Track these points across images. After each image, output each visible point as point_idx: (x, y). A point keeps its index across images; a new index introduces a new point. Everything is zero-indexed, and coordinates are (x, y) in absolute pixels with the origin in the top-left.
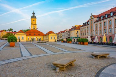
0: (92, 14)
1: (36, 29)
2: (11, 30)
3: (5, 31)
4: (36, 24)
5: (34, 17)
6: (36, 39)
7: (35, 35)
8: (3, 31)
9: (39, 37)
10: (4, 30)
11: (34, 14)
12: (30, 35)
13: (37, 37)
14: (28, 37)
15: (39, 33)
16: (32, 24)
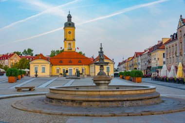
0: (181, 16)
1: (73, 50)
2: (30, 51)
3: (18, 53)
4: (74, 40)
5: (69, 25)
6: (74, 72)
7: (70, 63)
8: (13, 55)
9: (80, 68)
10: (15, 53)
11: (69, 17)
12: (61, 63)
13: (74, 67)
14: (55, 68)
15: (78, 60)
16: (65, 40)
